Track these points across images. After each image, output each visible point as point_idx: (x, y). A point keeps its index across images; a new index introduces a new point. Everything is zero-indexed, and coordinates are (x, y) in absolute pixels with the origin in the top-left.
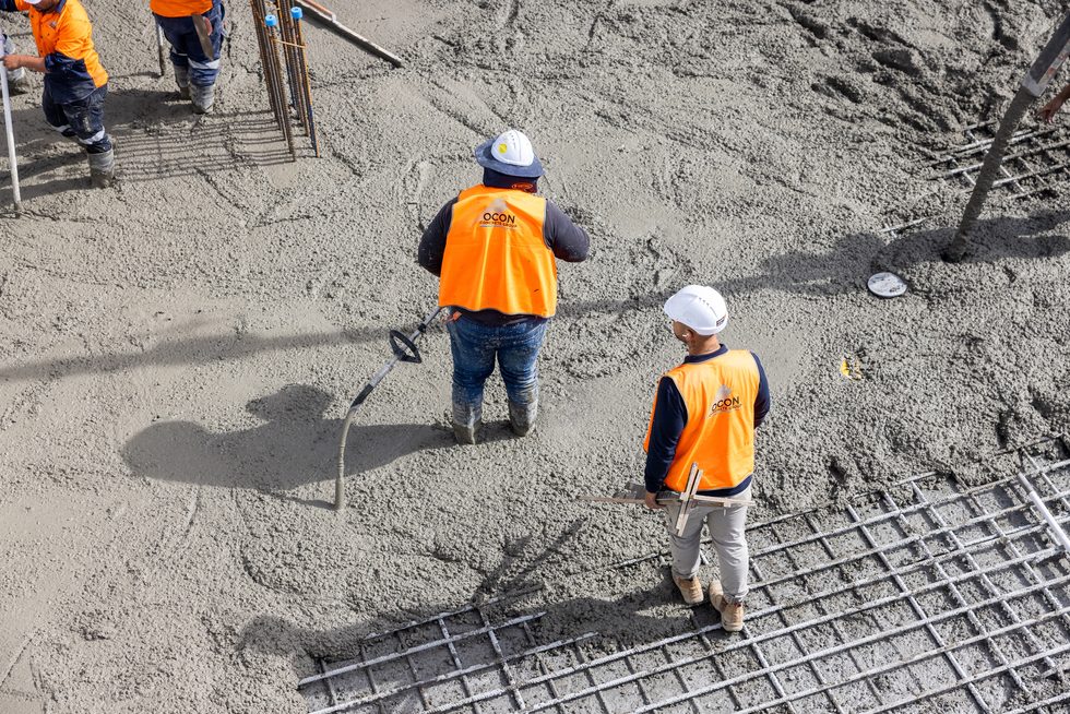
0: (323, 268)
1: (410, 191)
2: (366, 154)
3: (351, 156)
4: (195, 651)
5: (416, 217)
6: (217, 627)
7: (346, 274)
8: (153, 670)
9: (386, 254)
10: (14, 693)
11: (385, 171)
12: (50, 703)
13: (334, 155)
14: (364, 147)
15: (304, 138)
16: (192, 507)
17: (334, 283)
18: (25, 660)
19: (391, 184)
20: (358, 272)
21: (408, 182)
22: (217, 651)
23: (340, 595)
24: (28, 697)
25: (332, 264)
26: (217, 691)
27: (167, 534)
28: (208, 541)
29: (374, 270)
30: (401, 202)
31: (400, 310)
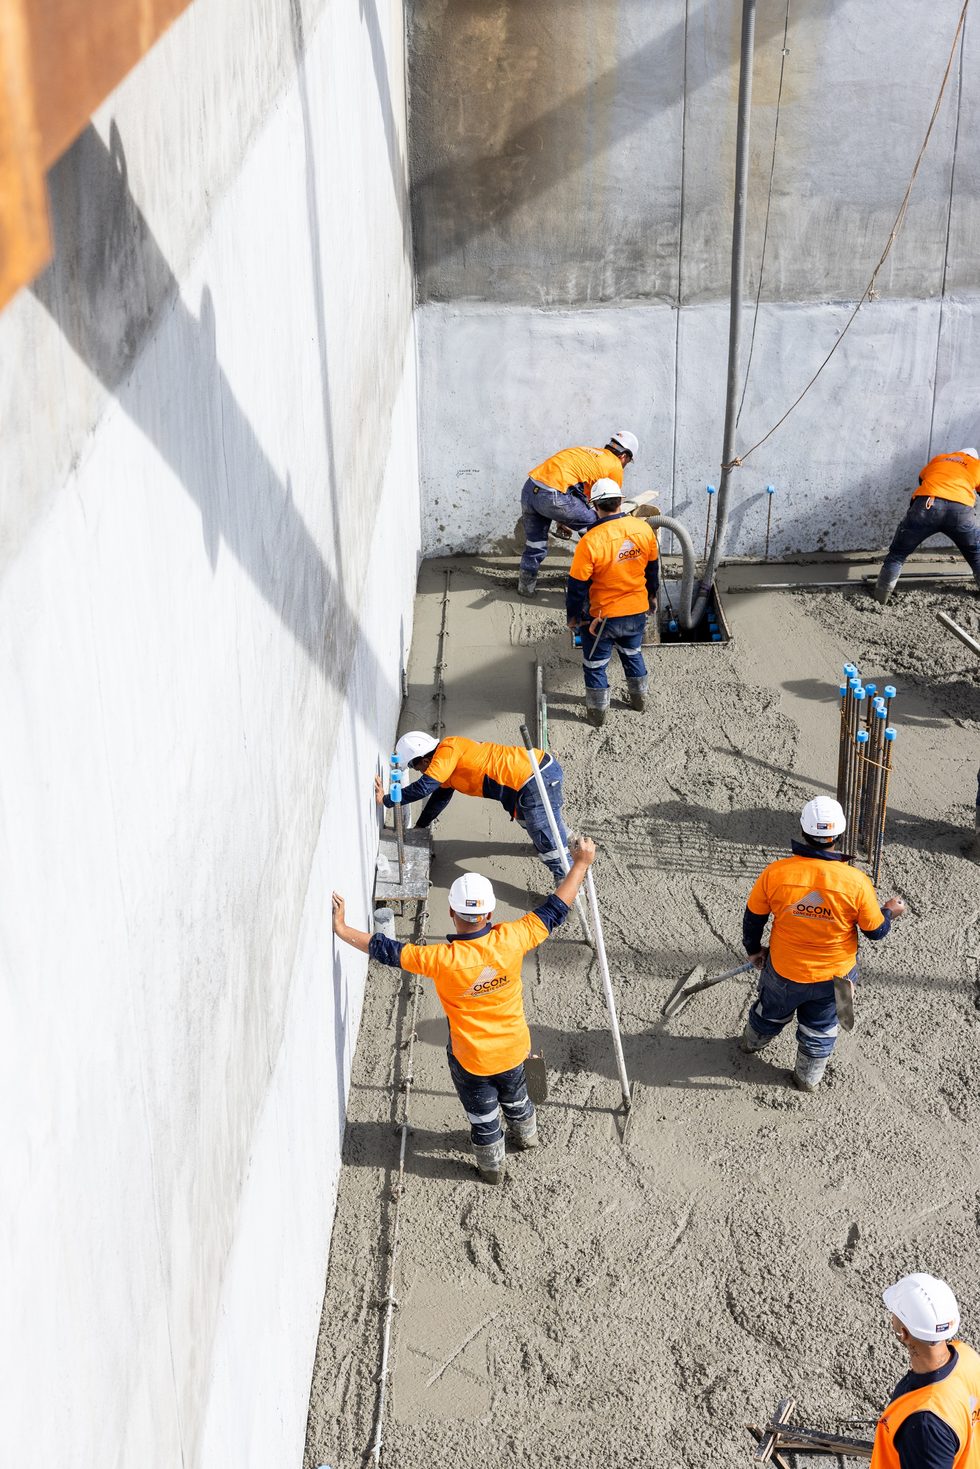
0: (866, 1004)
1: (972, 944)
2: (929, 895)
3: (913, 893)
4: (660, 1380)
5: (973, 973)
6: (687, 1361)
7: (888, 1015)
8: (612, 1389)
9: (935, 1004)
10: (465, 1372)
11: (947, 917)
12: (500, 1394)
13: (895, 888)
14: (928, 886)
15: (864, 864)
16: (682, 1223)
17: (874, 1022)
18: (482, 1340)
19: (952, 932)
20: (902, 1017)
21: (970, 934)
22: (682, 1388)
23: (827, 1363)
24: (479, 1381)
25: (876, 1002)
26: (675, 1432)
27: (652, 1244)
28: (694, 1265)
29: (919, 1018)
30: (960, 953)
31: (941, 1067)
